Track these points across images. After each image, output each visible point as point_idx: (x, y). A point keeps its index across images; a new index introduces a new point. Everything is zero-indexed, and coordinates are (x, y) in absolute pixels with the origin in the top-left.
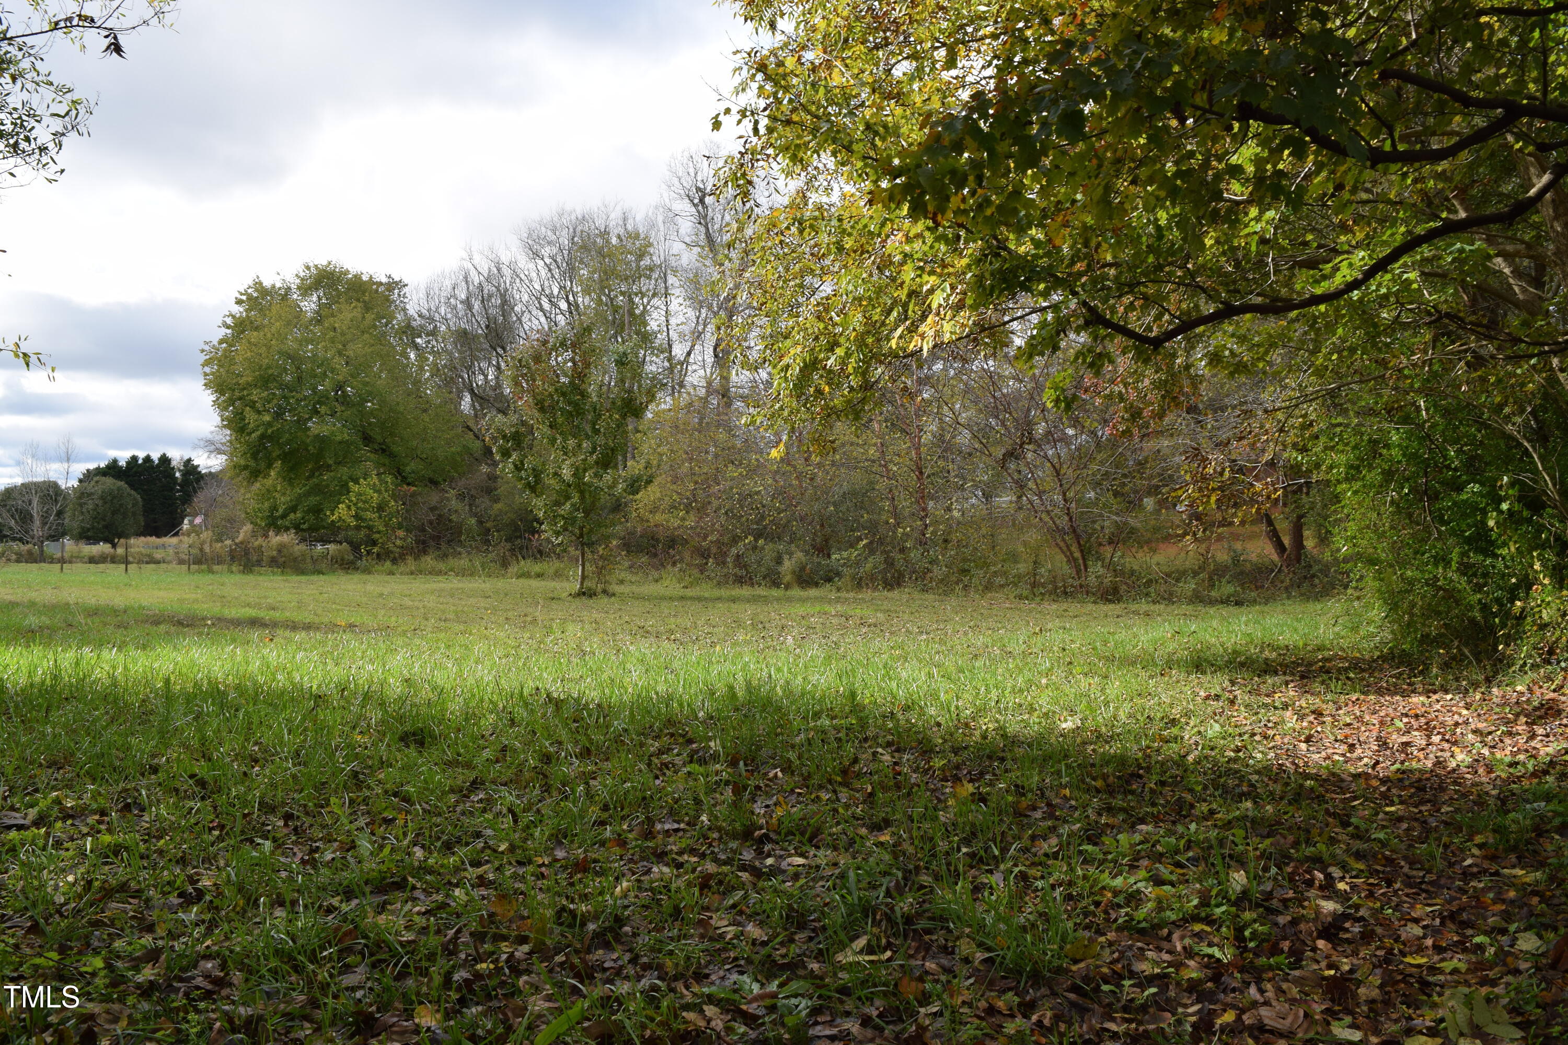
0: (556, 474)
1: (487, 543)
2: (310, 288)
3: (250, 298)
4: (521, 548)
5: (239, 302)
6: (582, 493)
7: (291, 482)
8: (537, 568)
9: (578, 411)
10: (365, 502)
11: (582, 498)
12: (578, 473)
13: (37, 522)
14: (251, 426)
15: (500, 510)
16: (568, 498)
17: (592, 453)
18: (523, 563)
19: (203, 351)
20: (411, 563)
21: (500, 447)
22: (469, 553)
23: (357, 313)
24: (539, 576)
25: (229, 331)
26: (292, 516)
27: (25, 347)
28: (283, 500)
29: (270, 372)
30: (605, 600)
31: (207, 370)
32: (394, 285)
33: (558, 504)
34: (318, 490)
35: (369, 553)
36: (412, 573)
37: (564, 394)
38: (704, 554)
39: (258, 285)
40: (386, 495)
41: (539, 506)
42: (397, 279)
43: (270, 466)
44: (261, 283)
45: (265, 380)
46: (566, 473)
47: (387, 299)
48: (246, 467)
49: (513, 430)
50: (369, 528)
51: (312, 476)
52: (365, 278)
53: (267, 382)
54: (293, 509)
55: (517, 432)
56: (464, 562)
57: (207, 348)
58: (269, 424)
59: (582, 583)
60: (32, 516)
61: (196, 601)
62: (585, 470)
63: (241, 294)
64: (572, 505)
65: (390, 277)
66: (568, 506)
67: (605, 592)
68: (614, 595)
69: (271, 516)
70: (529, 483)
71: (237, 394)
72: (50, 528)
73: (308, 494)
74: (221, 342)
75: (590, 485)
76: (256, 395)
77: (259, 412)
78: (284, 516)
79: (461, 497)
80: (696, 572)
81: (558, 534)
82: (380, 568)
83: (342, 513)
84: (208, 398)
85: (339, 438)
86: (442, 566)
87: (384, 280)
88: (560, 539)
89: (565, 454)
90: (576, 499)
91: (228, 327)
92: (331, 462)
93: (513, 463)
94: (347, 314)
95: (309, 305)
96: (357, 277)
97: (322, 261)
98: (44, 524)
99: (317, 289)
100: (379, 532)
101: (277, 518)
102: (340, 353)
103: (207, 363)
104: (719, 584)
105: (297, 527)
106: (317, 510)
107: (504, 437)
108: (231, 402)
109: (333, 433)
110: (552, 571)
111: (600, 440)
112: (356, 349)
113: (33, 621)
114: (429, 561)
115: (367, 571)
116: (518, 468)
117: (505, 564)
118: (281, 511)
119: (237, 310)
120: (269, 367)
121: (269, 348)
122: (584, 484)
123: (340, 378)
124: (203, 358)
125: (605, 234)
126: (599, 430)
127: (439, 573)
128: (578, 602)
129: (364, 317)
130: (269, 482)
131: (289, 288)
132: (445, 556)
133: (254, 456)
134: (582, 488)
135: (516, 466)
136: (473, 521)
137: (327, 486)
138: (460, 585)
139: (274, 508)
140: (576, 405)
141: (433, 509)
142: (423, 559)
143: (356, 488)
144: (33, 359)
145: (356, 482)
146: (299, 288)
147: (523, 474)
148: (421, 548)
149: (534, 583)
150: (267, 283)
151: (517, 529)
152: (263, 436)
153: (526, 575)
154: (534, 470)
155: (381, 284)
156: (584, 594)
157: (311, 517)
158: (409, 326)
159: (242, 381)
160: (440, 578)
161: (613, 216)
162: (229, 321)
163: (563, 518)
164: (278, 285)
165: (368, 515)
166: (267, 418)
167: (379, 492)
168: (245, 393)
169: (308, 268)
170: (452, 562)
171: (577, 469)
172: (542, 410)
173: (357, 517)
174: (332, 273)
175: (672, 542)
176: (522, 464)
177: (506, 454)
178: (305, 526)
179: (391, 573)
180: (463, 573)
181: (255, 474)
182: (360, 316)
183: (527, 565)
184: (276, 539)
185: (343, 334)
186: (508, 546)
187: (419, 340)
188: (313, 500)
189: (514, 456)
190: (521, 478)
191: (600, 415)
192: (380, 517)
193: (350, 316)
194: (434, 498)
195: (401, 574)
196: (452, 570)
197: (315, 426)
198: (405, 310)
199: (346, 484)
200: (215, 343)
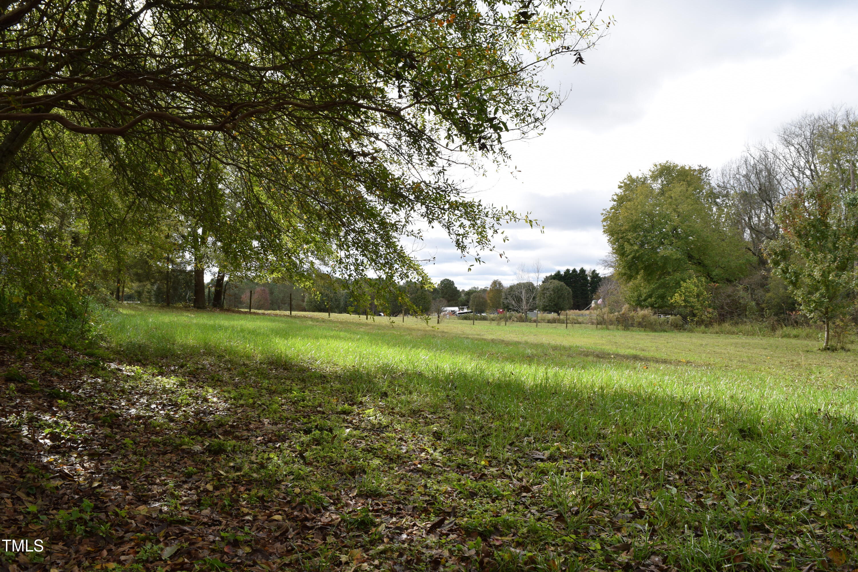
0: (809, 275)
1: (763, 316)
2: (657, 177)
3: (626, 184)
4: (784, 320)
5: (620, 187)
6: (827, 287)
7: (648, 281)
8: (795, 332)
9: (824, 237)
10: (689, 292)
11: (827, 290)
12: (825, 275)
13: (524, 302)
14: (628, 252)
15: (771, 297)
16: (817, 290)
17: (834, 262)
18: (785, 329)
19: (602, 214)
20: (716, 327)
21: (773, 259)
22: (751, 322)
23: (684, 188)
24: (796, 337)
25: (615, 203)
26: (649, 300)
27: (530, 218)
28: (645, 291)
29: (637, 223)
30: (844, 353)
31: (605, 223)
32: (702, 170)
33: (810, 293)
34: (663, 286)
35: (692, 320)
36: (717, 333)
37: (814, 226)
39: (630, 178)
40: (702, 288)
41: (799, 295)
42: (704, 167)
43: (637, 273)
44: (631, 176)
45: (635, 228)
46: (817, 274)
47: (699, 178)
48: (625, 274)
49: (781, 249)
50: (692, 307)
51: (660, 278)
52: (687, 168)
53: (636, 228)
54: (650, 296)
55: (784, 251)
56: (748, 327)
57: (604, 212)
58: (637, 251)
59: (827, 343)
60: (522, 299)
61: (603, 344)
62: (829, 273)
63: (621, 183)
64: (821, 294)
65: (700, 166)
66: (818, 294)
67: (842, 348)
68: (849, 350)
69: (638, 300)
70: (792, 281)
71: (620, 235)
72: (530, 305)
73: (658, 288)
74: (611, 209)
75: (833, 282)
76: (630, 235)
77: (632, 245)
78: (645, 300)
79: (746, 289)
81: (811, 312)
82: (698, 329)
83: (677, 298)
84: (605, 238)
85: (675, 257)
86: (735, 329)
87: (697, 168)
88: (812, 315)
89: (816, 263)
90: (823, 290)
91: (615, 201)
92: (670, 270)
93: (781, 269)
94: (678, 189)
95: (657, 186)
96: (683, 168)
97: (663, 161)
98: (527, 303)
99: (661, 177)
100: (697, 309)
101: (641, 301)
102: (675, 210)
103: (605, 220)
105: (652, 306)
106: (663, 297)
107: (775, 254)
108: (617, 240)
109: (671, 255)
110: (804, 334)
111: (839, 253)
112: (683, 208)
113: (529, 351)
114: (727, 326)
115: (691, 331)
116: (785, 271)
117: (774, 329)
118: (643, 297)
119: (619, 191)
120: (636, 221)
121: (636, 210)
122: (829, 281)
123: (675, 224)
124: (602, 217)
125: (834, 126)
126: (838, 247)
127: (733, 333)
128: (824, 354)
129: (687, 190)
130: (637, 282)
131: (646, 178)
132: (737, 323)
133: (630, 268)
134: (827, 284)
135: (783, 271)
136: (754, 303)
137: (669, 284)
138: (747, 341)
139: (640, 296)
140: (822, 232)
141: (729, 296)
142: (723, 325)
143: (685, 285)
144: (534, 223)
145: (685, 281)
146: (651, 177)
147: (788, 275)
148: (722, 319)
149: (794, 341)
150: (634, 176)
151: (781, 308)
152: (634, 257)
153: (788, 336)
154: (795, 273)
155: (695, 170)
156: (829, 349)
157: (660, 300)
158: (712, 193)
159: (623, 228)
160: (734, 336)
161: (839, 114)
162: (615, 197)
163: (815, 302)
164: (640, 176)
165: (692, 299)
166: (636, 248)
167: (698, 287)
168: (624, 235)
169: (656, 166)
170: (741, 327)
171: (824, 272)
172: (800, 236)
173: (685, 301)
174: (669, 167)
176: (787, 269)
177: (776, 263)
178: (656, 306)
179: (705, 332)
180: (747, 334)
181: (630, 278)
182: (685, 189)
183: (787, 330)
184: (641, 312)
185: (676, 200)
186: (776, 318)
187: (718, 200)
188: (661, 291)
189: (782, 265)
190: (787, 278)
191: (839, 238)
192: (698, 301)
193: (679, 189)
194: (729, 290)
195: (711, 333)
196: (741, 331)
197: (661, 251)
198: (709, 184)
199: (679, 282)
200: (608, 209)
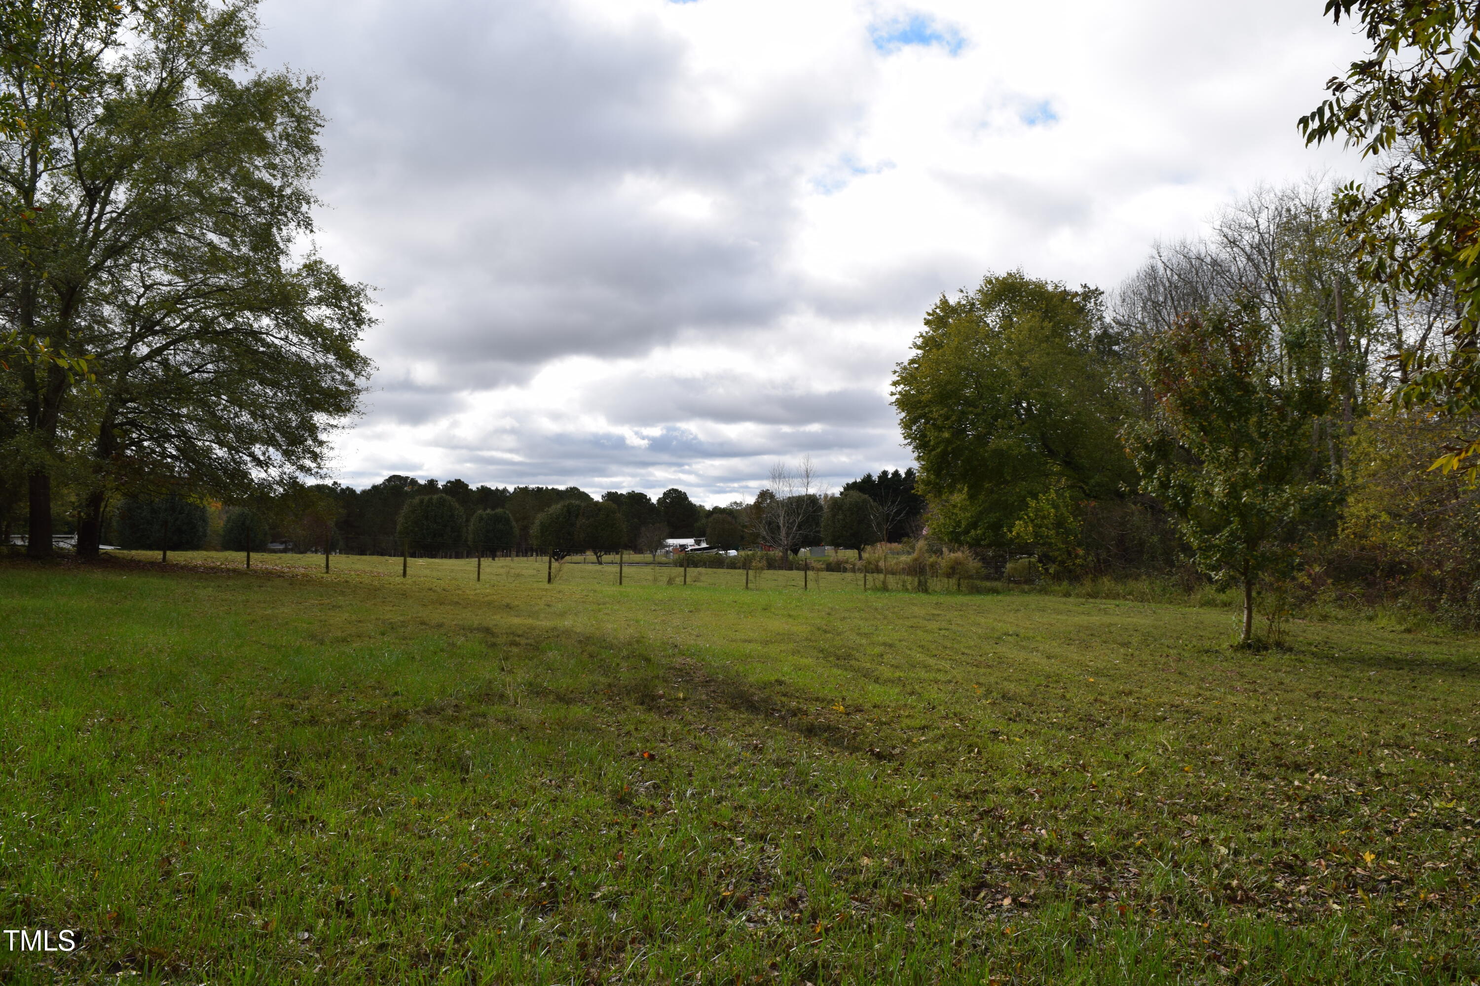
0: (1207, 493)
1: (1171, 563)
2: (990, 302)
3: (937, 317)
5: (927, 322)
6: (1243, 516)
7: (972, 498)
9: (1240, 411)
10: (1044, 517)
11: (1243, 523)
12: (1233, 492)
13: (783, 532)
14: (932, 443)
16: (1224, 523)
17: (1254, 465)
19: (895, 372)
20: (1088, 586)
21: (1143, 458)
22: (1150, 575)
23: (1036, 323)
25: (920, 352)
26: (973, 532)
28: (965, 517)
29: (949, 387)
30: (1280, 656)
31: (896, 389)
32: (1090, 294)
34: (999, 505)
35: (1045, 571)
36: (1088, 595)
38: (1436, 586)
39: (945, 302)
40: (1064, 510)
41: (1190, 533)
42: (1093, 288)
43: (954, 483)
45: (945, 397)
46: (1219, 491)
47: (1081, 310)
49: (1157, 438)
50: (1047, 545)
51: (990, 491)
52: (1050, 288)
53: (947, 398)
54: (974, 525)
55: (1161, 441)
56: (1143, 585)
57: (898, 369)
58: (948, 442)
59: (1248, 633)
60: (779, 527)
62: (1244, 487)
63: (929, 314)
64: (1230, 533)
65: (1085, 286)
66: (1226, 532)
67: (1279, 645)
68: (1290, 650)
69: (954, 532)
70: (1178, 503)
71: (919, 412)
72: (794, 538)
73: (989, 510)
74: (912, 361)
75: (1251, 506)
76: (936, 412)
77: (940, 429)
78: (966, 532)
79: (1143, 512)
80: (1424, 612)
82: (1057, 588)
83: (1020, 528)
85: (1017, 451)
86: (1120, 588)
87: (1080, 290)
88: (1221, 573)
89: (1220, 466)
90: (1235, 524)
91: (919, 348)
92: (1009, 477)
93: (1159, 478)
94: (1026, 324)
95: (992, 319)
97: (1001, 272)
98: (788, 534)
99: (999, 302)
100: (1059, 549)
101: (959, 534)
102: (1018, 365)
103: (897, 383)
104: (1456, 628)
105: (975, 544)
106: (996, 527)
108: (914, 421)
109: (1009, 447)
112: (1034, 359)
114: (1107, 583)
115: (1044, 591)
116: (1164, 485)
118: (963, 527)
119: (926, 330)
120: (949, 382)
122: (1243, 505)
123: (1017, 389)
124: (894, 378)
125: (1313, 209)
127: (1117, 596)
128: (1241, 659)
131: (973, 304)
132: (1124, 578)
133: (938, 474)
135: (1161, 483)
136: (1155, 539)
137: (1007, 501)
139: (958, 524)
140: (1237, 403)
141: (1116, 525)
142: (1100, 581)
143: (1033, 503)
145: (1035, 496)
146: (982, 303)
147: (1170, 492)
148: (1099, 570)
150: (952, 301)
152: (945, 453)
153: (1210, 603)
154: (1182, 488)
155: (1076, 294)
156: (1249, 646)
157: (990, 533)
158: (1105, 333)
162: (919, 341)
163: (1219, 549)
164: (963, 302)
165: (1046, 531)
166: (946, 435)
167: (1056, 507)
168: (927, 410)
169: (990, 282)
170: (1132, 584)
171: (1232, 486)
172: (1190, 412)
173: (1036, 535)
174: (1014, 284)
175: (1392, 570)
176: (1168, 480)
177: (1150, 468)
178: (982, 543)
179: (1067, 595)
180: (1142, 598)
184: (950, 556)
187: (1116, 348)
188: (992, 517)
189: (1160, 469)
190: (1168, 498)
192: (1058, 534)
193: (1028, 326)
194: (1115, 513)
195: (1078, 596)
196: (1129, 594)
197: (994, 442)
198: (1101, 318)
199: (1024, 498)
200: (906, 363)
